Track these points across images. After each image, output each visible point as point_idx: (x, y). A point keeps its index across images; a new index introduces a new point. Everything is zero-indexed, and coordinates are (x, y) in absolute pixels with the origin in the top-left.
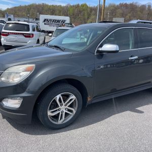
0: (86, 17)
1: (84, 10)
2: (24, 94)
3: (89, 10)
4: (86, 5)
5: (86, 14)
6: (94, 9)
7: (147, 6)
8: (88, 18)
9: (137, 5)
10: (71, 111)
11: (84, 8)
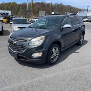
0: (17, 10)
1: (14, 6)
2: (43, 50)
3: (18, 6)
4: (15, 3)
5: (16, 9)
6: (21, 6)
7: (50, 4)
8: (18, 11)
9: (45, 3)
10: (57, 55)
11: (14, 4)
